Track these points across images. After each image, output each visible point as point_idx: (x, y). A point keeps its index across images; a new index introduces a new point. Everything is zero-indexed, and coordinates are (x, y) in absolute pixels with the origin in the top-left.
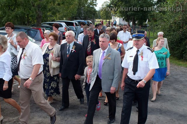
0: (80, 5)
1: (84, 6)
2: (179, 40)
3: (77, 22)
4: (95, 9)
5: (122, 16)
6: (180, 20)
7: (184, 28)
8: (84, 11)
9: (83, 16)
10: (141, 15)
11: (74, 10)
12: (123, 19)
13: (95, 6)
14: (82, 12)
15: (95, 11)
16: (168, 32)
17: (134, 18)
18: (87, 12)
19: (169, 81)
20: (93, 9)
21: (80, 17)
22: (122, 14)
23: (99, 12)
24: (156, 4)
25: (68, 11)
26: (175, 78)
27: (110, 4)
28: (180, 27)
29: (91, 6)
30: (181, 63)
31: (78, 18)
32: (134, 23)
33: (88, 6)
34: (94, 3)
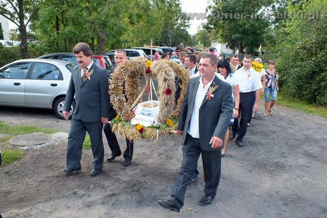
0: (166, 26)
1: (172, 28)
2: (310, 74)
3: (161, 50)
4: (187, 32)
5: (225, 42)
6: (313, 43)
7: (318, 55)
8: (173, 35)
9: (170, 41)
10: (252, 39)
11: (157, 32)
12: (227, 46)
13: (187, 28)
14: (170, 36)
15: (187, 34)
16: (292, 61)
17: (241, 44)
18: (176, 37)
19: (296, 140)
20: (185, 32)
21: (166, 43)
22: (224, 38)
23: (194, 37)
24: (273, 22)
25: (149, 34)
26: (306, 135)
27: (208, 24)
28: (312, 55)
29: (182, 28)
30: (312, 109)
31: (164, 44)
32: (241, 51)
33: (178, 28)
34: (186, 24)
